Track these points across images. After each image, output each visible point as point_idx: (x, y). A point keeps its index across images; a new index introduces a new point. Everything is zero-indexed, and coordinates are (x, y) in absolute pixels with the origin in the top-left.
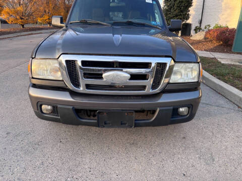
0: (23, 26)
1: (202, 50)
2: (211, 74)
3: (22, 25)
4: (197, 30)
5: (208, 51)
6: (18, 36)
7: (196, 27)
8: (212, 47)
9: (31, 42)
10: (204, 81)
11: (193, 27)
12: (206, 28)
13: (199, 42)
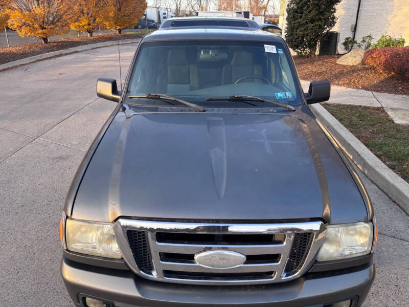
0: (45, 40)
1: (357, 88)
2: (379, 157)
3: (43, 38)
4: (350, 44)
5: (368, 90)
6: (39, 60)
7: (347, 39)
8: (375, 82)
9: (61, 74)
10: (366, 172)
11: (341, 40)
12: (364, 41)
13: (353, 70)
